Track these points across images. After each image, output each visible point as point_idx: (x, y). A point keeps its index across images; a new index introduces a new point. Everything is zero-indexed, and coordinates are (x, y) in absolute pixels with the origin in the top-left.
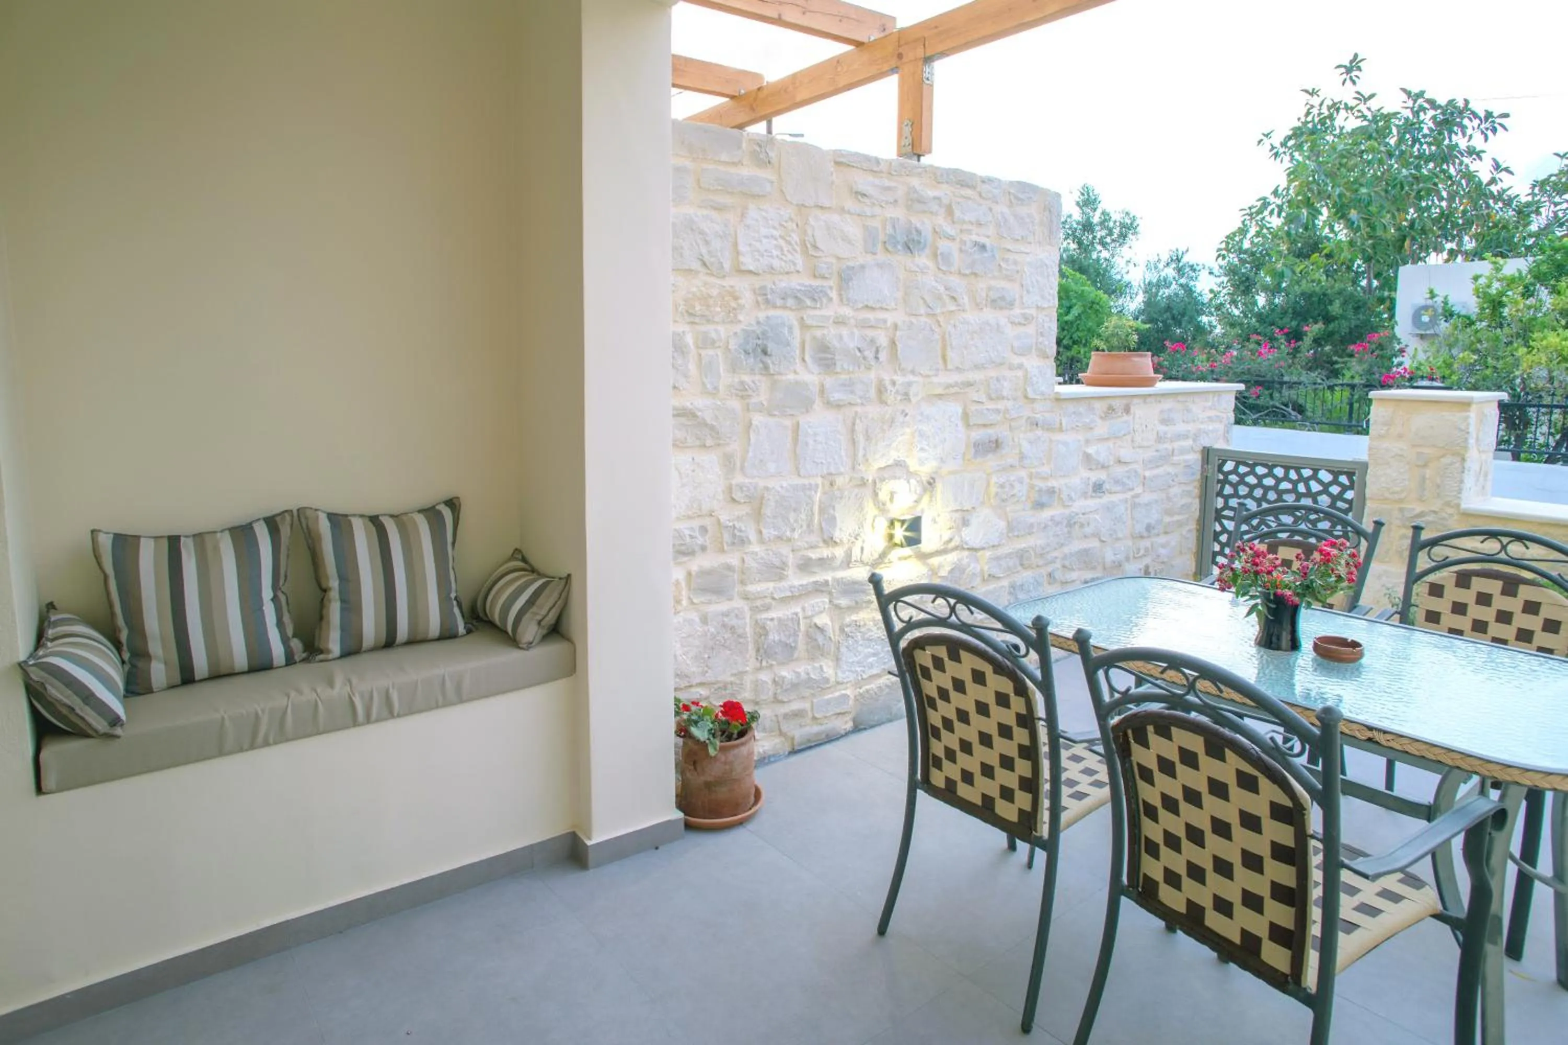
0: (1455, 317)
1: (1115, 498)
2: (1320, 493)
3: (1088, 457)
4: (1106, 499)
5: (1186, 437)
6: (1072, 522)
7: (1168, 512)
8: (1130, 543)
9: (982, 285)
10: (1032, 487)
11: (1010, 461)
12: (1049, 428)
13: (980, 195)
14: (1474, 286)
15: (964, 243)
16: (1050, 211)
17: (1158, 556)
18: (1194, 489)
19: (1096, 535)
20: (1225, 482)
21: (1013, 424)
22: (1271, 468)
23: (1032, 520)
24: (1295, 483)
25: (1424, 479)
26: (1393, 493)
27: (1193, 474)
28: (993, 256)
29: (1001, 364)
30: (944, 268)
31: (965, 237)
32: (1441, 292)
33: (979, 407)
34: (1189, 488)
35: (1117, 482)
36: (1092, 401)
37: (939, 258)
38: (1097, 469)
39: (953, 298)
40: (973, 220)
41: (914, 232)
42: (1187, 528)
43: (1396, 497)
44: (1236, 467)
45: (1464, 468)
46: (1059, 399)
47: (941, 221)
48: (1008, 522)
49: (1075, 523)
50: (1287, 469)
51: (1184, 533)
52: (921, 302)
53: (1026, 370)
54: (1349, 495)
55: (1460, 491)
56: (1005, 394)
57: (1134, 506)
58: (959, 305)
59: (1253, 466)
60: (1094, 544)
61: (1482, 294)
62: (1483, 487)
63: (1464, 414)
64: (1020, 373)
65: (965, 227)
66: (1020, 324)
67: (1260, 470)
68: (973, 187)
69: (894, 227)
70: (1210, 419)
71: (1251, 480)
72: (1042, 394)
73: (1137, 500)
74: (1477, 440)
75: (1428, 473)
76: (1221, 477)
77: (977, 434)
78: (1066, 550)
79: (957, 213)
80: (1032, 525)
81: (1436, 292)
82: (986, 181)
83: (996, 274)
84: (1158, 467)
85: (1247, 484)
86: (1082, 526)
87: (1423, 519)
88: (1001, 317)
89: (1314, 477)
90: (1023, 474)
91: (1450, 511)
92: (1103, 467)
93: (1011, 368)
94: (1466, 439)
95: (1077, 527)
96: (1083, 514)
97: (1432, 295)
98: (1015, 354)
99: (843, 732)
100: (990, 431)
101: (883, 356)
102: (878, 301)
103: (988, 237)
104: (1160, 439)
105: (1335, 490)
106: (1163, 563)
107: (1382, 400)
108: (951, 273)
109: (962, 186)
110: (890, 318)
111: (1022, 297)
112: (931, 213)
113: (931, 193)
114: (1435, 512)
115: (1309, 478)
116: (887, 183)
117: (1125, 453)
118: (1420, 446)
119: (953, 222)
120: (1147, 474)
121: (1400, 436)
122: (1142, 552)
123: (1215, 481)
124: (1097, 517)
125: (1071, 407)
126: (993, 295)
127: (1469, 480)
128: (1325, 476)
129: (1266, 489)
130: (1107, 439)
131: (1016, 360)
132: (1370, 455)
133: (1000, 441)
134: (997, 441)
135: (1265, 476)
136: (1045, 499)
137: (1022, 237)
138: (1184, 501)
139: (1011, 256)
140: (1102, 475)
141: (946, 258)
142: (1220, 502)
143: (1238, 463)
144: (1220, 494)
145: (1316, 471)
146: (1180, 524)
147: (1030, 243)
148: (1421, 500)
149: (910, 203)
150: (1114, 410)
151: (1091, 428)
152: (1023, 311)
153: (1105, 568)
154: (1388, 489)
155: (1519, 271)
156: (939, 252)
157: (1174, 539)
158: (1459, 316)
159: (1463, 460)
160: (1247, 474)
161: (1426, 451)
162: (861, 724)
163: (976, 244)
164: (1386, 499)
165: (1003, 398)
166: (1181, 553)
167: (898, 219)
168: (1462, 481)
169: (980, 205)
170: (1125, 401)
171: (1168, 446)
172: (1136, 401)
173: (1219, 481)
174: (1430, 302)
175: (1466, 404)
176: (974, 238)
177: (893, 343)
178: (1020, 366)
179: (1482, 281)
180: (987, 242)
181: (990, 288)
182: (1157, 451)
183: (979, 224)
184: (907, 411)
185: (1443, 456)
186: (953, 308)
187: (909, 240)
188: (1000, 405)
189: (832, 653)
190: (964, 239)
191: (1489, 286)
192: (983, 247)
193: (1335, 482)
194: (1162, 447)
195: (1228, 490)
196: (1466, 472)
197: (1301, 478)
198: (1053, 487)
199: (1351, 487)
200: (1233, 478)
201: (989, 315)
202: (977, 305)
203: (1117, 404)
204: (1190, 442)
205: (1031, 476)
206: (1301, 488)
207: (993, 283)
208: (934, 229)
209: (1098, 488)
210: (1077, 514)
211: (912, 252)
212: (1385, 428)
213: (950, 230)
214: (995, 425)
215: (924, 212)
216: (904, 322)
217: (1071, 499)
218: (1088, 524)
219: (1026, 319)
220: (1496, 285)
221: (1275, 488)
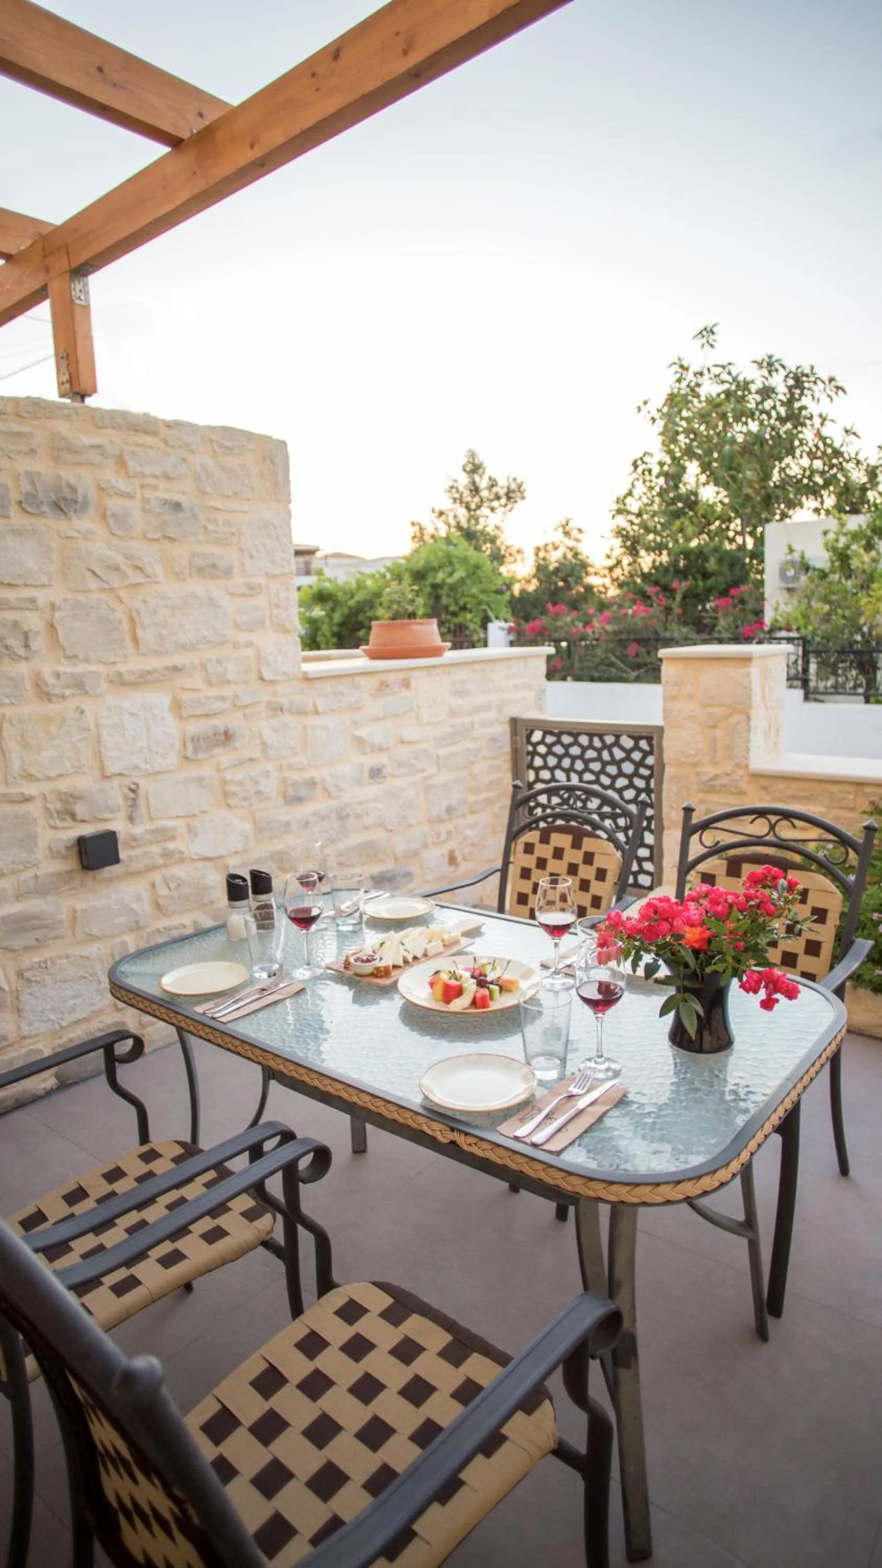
0: (811, 571)
1: (400, 782)
2: (623, 760)
3: (359, 742)
4: (389, 784)
5: (487, 708)
6: (344, 813)
7: (475, 790)
8: (427, 828)
9: (181, 552)
10: (284, 780)
11: (247, 754)
12: (300, 712)
13: (166, 442)
14: (823, 541)
15: (148, 501)
16: (272, 461)
17: (465, 839)
18: (505, 763)
19: (381, 824)
20: (534, 753)
21: (247, 711)
22: (575, 735)
23: (287, 818)
24: (599, 751)
25: (715, 740)
26: (688, 757)
27: (501, 747)
28: (195, 515)
29: (222, 643)
30: (119, 533)
31: (148, 494)
32: (797, 547)
33: (194, 696)
34: (498, 762)
35: (400, 764)
36: (357, 679)
37: (111, 521)
38: (372, 752)
39: (138, 568)
40: (158, 473)
41: (66, 489)
42: (498, 805)
43: (691, 760)
44: (544, 737)
45: (749, 727)
46: (307, 679)
47: (109, 475)
48: (255, 823)
49: (348, 815)
50: (591, 736)
51: (496, 810)
52: (88, 574)
53: (258, 649)
54: (650, 761)
55: (748, 750)
56: (230, 676)
57: (428, 788)
58: (148, 576)
59: (559, 735)
60: (378, 835)
61: (832, 549)
62: (776, 744)
63: (745, 670)
64: (250, 653)
65: (147, 481)
66: (243, 595)
67: (566, 739)
68: (155, 434)
69: (33, 483)
70: (516, 687)
71: (558, 750)
72: (285, 674)
73: (431, 782)
74: (764, 697)
75: (719, 733)
76: (530, 748)
77: (195, 728)
78: (341, 846)
79: (132, 465)
80: (288, 824)
81: (794, 547)
82: (169, 425)
83: (202, 538)
84: (455, 743)
85: (555, 755)
86: (359, 817)
87: (717, 782)
88: (216, 589)
89: (617, 743)
90: (270, 767)
91: (741, 772)
92: (381, 749)
93: (236, 646)
94: (749, 697)
95: (351, 819)
96: (360, 803)
97: (791, 550)
98: (241, 630)
99: (42, 1092)
100: (215, 722)
101: (38, 644)
102: (19, 576)
103: (184, 493)
104: (453, 713)
105: (637, 756)
106: (472, 845)
107: (672, 659)
108: (131, 538)
109: (137, 431)
110: (41, 596)
111: (243, 564)
112: (92, 465)
113: (87, 440)
114: (728, 775)
115: (613, 745)
116: (15, 428)
117: (410, 732)
118: (709, 706)
119: (129, 477)
120: (441, 752)
121: (691, 697)
122: (443, 836)
123: (525, 753)
124: (378, 805)
125: (328, 687)
126: (199, 562)
127: (757, 739)
128: (627, 743)
129: (574, 758)
130: (384, 718)
131: (243, 637)
132: (665, 718)
133: (231, 732)
134: (226, 733)
135: (571, 745)
136: (303, 792)
137: (235, 493)
138: (491, 777)
139: (221, 517)
140: (380, 759)
141: (122, 520)
142: (531, 776)
143: (546, 733)
144: (530, 766)
145: (618, 737)
146: (489, 802)
147: (248, 500)
148: (713, 762)
149: (55, 452)
150: (387, 686)
151: (359, 709)
152: (247, 580)
153: (396, 859)
154: (683, 753)
155: (860, 526)
156: (108, 513)
157: (484, 818)
158: (814, 569)
159: (749, 718)
160: (554, 744)
161: (716, 710)
162: (68, 1079)
163: (165, 502)
164: (683, 763)
165: (228, 682)
166: (494, 832)
167: (39, 474)
168: (748, 741)
169: (167, 455)
170: (402, 675)
171: (467, 720)
172: (416, 674)
173: (529, 753)
174: (789, 557)
175: (747, 660)
176: (162, 495)
177: (52, 627)
178: (250, 644)
179: (831, 536)
180: (182, 499)
181: (193, 555)
182: (452, 726)
183: (167, 477)
184: (85, 708)
185: (731, 715)
186: (138, 578)
187: (59, 500)
188: (227, 691)
189: (9, 1005)
190: (146, 496)
191: (837, 541)
192: (177, 506)
193: (636, 747)
194: (457, 721)
195: (538, 762)
196: (752, 730)
197: (605, 746)
198: (312, 779)
199: (651, 753)
200: (542, 749)
201: (197, 586)
202: (176, 574)
203: (390, 678)
204: (492, 715)
205: (280, 769)
206: (606, 755)
207: (198, 548)
208: (99, 485)
209: (376, 773)
210: (350, 805)
211: (65, 514)
212: (677, 688)
213: (123, 485)
214: (220, 713)
215: (80, 464)
216: (65, 600)
217: (338, 788)
218: (367, 814)
219: (252, 589)
220: (843, 541)
221: (581, 757)
